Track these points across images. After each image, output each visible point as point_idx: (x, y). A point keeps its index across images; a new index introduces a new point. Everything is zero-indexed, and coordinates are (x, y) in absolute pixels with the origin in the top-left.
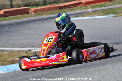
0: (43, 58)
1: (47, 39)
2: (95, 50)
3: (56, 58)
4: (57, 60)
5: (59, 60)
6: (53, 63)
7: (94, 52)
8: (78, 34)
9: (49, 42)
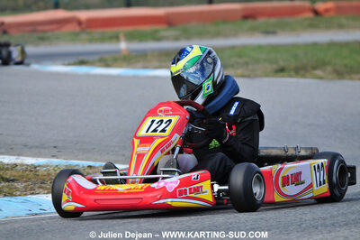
3: (178, 187)
4: (181, 193)
5: (186, 193)
7: (296, 179)
9: (158, 133)
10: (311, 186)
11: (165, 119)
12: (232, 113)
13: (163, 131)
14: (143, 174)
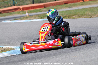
0: (41, 43)
1: (43, 28)
2: (80, 38)
3: (53, 43)
4: (54, 44)
5: (55, 44)
6: (51, 46)
8: (65, 26)
9: (45, 31)
10: (82, 41)
11: (47, 27)
12: (62, 24)
13: (47, 30)
14: (43, 41)
